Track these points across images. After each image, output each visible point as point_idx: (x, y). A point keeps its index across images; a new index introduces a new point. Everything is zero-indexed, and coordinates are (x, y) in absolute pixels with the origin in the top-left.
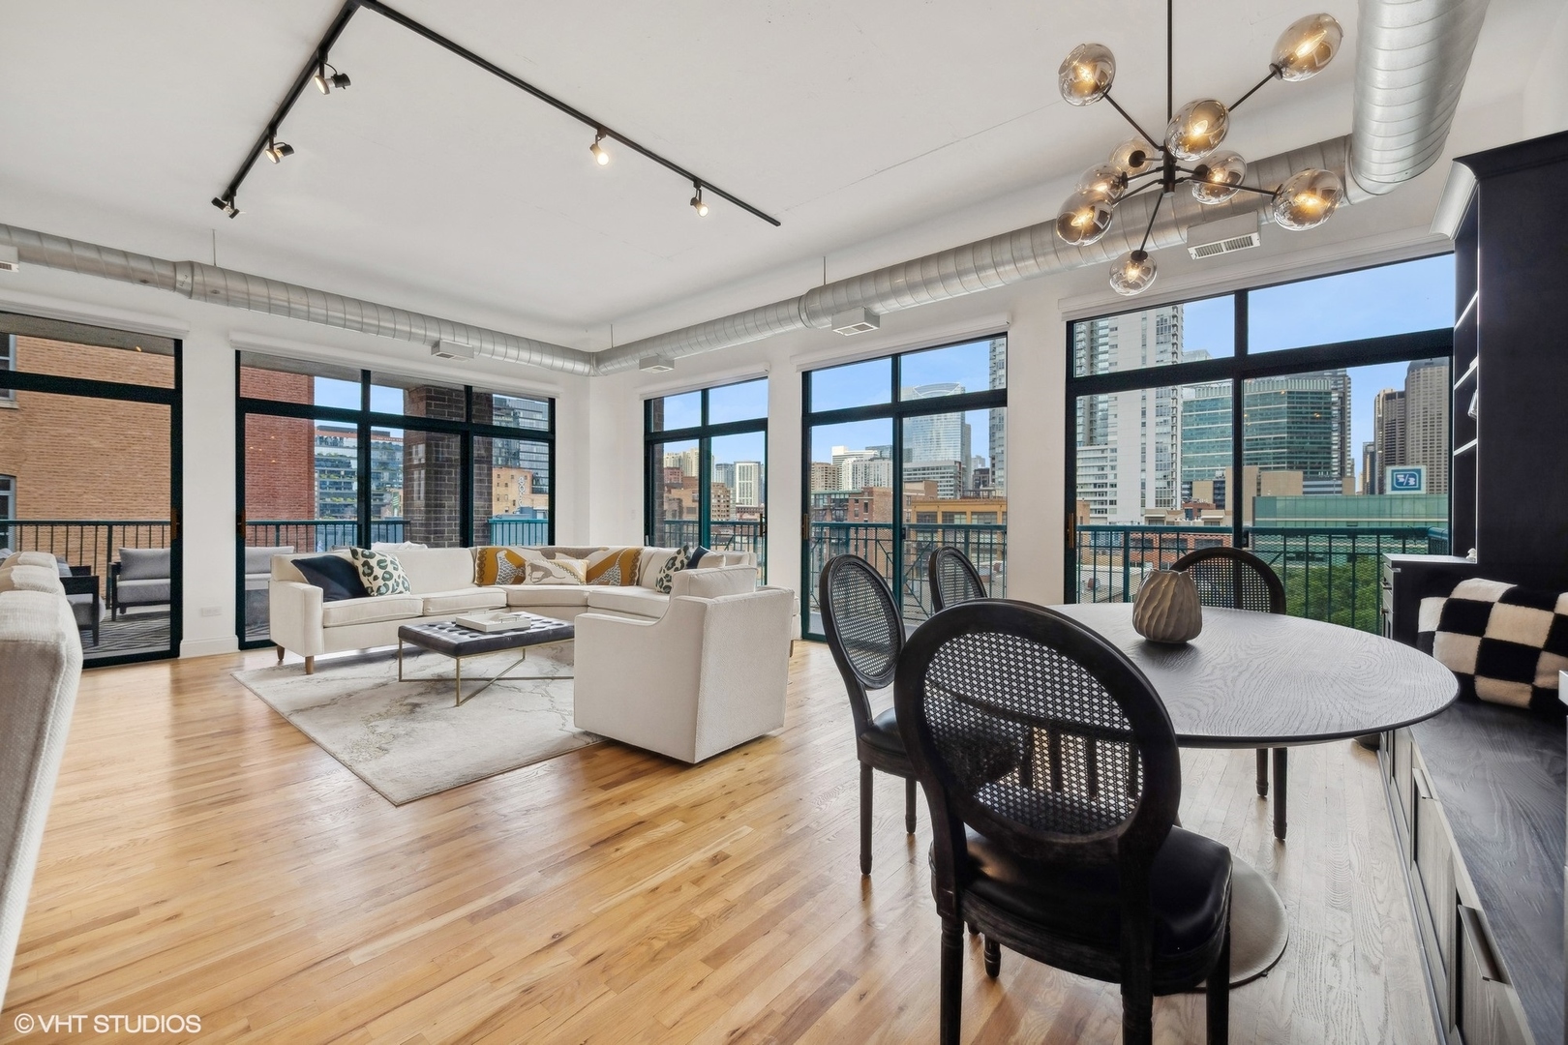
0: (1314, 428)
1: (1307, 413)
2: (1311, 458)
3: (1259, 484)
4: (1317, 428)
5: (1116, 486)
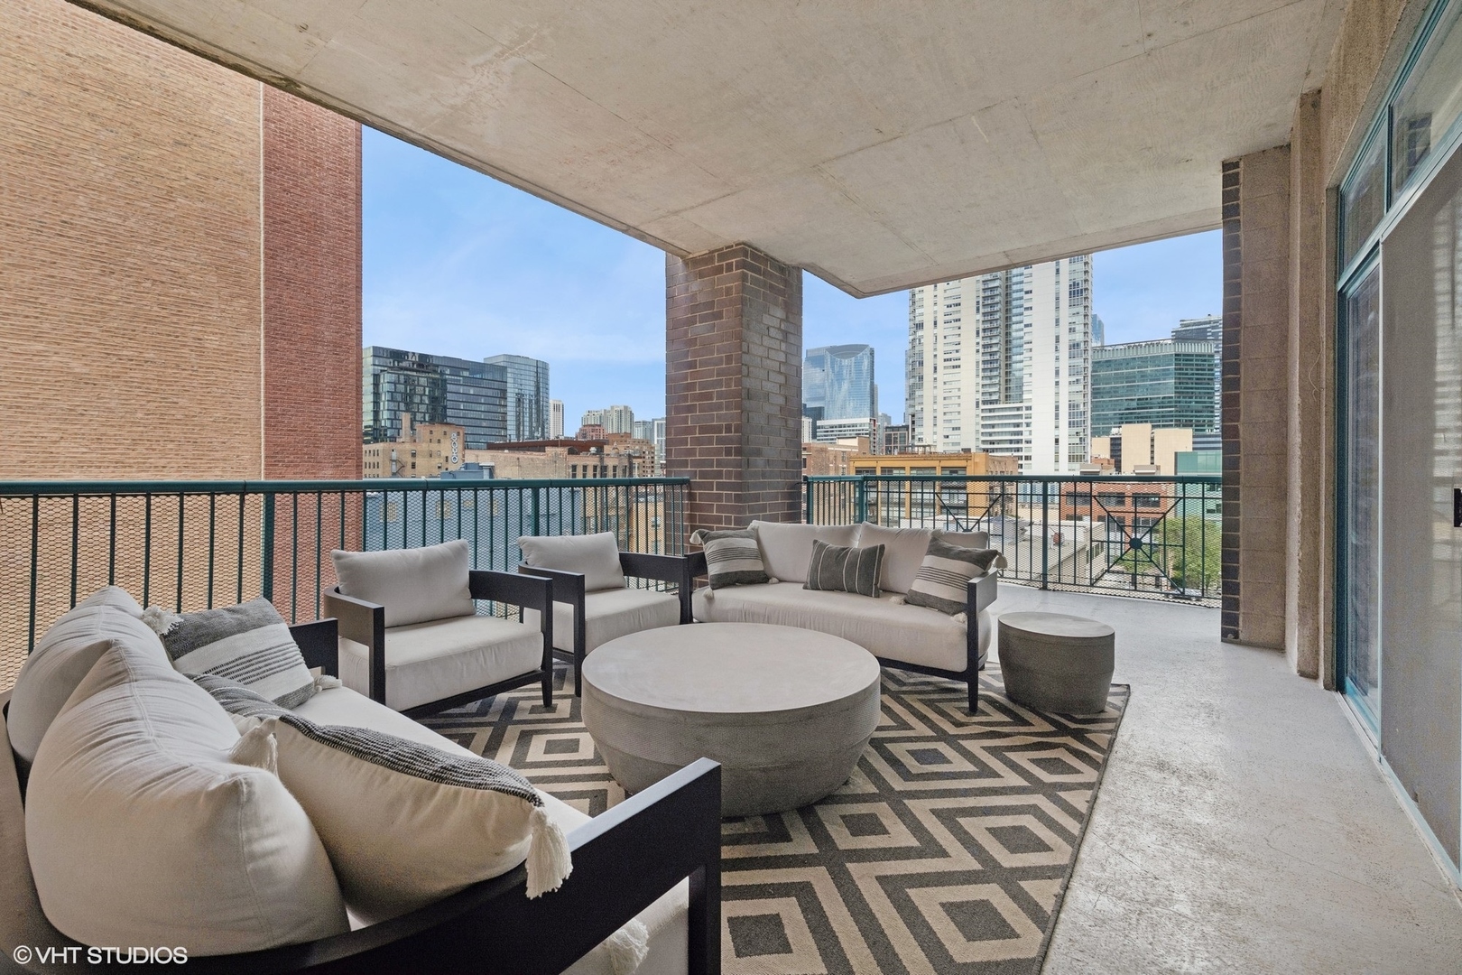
0: (1198, 388)
1: (1193, 374)
2: (1196, 416)
3: (1152, 440)
4: (1201, 388)
5: (1030, 442)
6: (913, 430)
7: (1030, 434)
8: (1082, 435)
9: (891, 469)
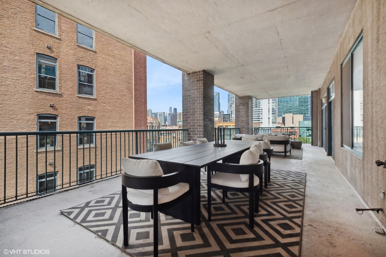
0: (304, 104)
1: (303, 100)
2: (304, 111)
3: (293, 118)
4: (305, 104)
5: (262, 118)
6: (231, 115)
7: (262, 116)
8: (275, 117)
9: (227, 126)
